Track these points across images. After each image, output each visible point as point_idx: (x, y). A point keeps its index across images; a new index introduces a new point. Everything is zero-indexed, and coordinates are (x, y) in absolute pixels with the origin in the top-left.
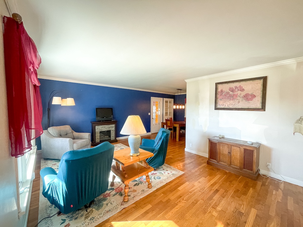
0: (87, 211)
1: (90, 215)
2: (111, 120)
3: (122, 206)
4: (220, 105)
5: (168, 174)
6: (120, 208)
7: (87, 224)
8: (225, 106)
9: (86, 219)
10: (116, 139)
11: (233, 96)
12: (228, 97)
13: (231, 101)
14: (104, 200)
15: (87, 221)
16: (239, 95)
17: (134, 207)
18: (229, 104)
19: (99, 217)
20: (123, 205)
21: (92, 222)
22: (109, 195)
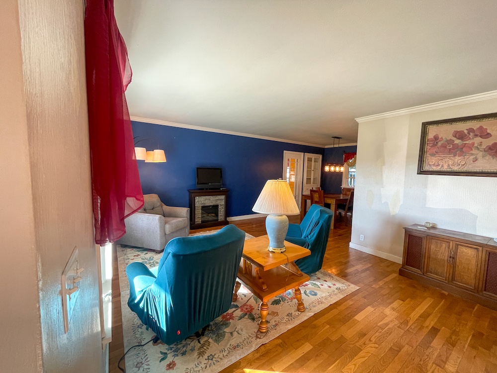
0: (199, 342)
1: (205, 349)
2: (219, 189)
3: (258, 340)
4: (430, 165)
5: (330, 287)
6: (256, 344)
7: (204, 366)
8: (442, 166)
9: (201, 357)
10: (226, 219)
11: (462, 149)
12: (450, 149)
13: (457, 157)
14: (225, 325)
15: (203, 360)
16: (476, 145)
17: (279, 345)
18: (450, 163)
19: (221, 356)
20: (260, 338)
21: (212, 364)
22: (232, 317)
